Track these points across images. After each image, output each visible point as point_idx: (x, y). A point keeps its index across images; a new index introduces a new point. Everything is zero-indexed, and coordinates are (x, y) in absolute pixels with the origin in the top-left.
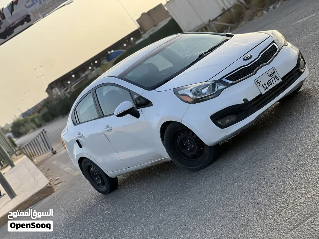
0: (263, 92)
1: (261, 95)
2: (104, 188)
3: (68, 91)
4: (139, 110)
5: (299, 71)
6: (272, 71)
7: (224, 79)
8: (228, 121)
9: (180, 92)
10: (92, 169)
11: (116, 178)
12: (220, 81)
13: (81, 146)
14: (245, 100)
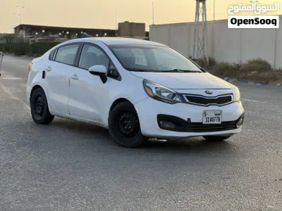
0: (204, 123)
1: (201, 123)
2: (39, 118)
3: (33, 39)
4: (108, 78)
5: (235, 124)
6: (218, 112)
7: (184, 96)
8: (167, 126)
9: (147, 84)
10: (40, 98)
11: (53, 116)
12: (181, 95)
13: (43, 77)
14: (189, 119)
